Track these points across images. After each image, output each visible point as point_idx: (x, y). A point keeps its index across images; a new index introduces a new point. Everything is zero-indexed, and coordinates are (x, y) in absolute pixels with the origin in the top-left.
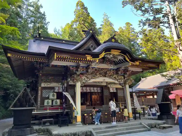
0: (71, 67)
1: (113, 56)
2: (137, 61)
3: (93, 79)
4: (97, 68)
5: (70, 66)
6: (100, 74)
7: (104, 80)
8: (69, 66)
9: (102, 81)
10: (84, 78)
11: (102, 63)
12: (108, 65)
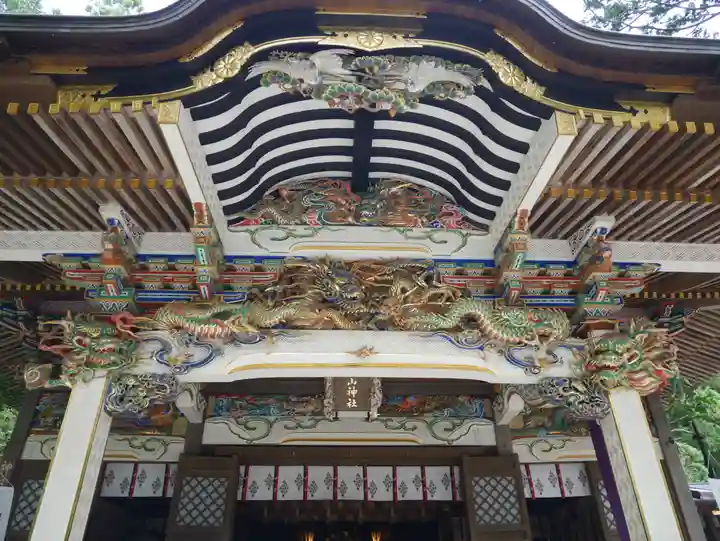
7: (361, 352)
9: (344, 360)
10: (157, 346)
11: (350, 225)
12: (409, 233)
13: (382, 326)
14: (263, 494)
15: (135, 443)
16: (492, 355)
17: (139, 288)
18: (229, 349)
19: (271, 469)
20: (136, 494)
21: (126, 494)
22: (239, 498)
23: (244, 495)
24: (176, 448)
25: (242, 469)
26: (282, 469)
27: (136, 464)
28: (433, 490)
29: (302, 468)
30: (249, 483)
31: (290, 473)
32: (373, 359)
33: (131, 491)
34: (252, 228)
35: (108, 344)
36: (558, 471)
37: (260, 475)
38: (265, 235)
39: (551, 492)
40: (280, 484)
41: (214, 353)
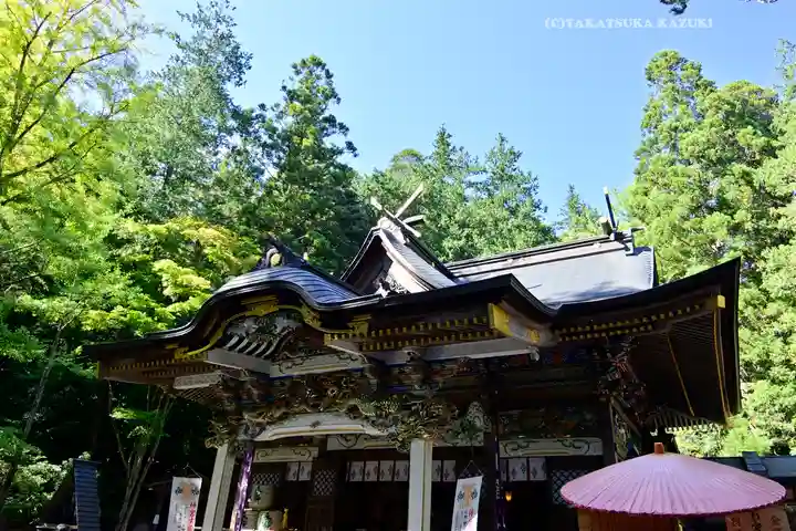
9: (309, 428)
10: (244, 428)
11: (319, 354)
12: (342, 357)
14: (358, 478)
16: (364, 423)
17: (240, 399)
18: (268, 427)
19: (362, 464)
22: (346, 480)
23: (349, 479)
24: (315, 452)
25: (348, 464)
26: (367, 463)
27: (299, 462)
28: (447, 475)
30: (352, 472)
31: (371, 466)
32: (320, 427)
33: (298, 478)
34: (281, 362)
35: (225, 431)
36: (528, 462)
37: (356, 466)
38: (284, 366)
39: (521, 477)
41: (263, 429)
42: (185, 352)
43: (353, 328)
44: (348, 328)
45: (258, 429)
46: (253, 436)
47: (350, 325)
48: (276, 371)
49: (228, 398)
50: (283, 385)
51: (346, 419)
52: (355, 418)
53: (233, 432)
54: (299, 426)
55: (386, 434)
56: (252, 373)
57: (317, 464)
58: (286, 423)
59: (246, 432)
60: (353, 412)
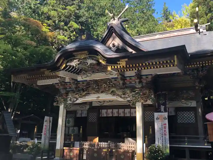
0: (56, 85)
1: (79, 61)
2: (119, 61)
3: (81, 98)
4: (90, 81)
5: (56, 83)
6: (93, 89)
7: (99, 97)
8: (54, 84)
9: (96, 99)
10: (70, 98)
11: (97, 72)
12: (107, 73)
13: (102, 92)
14: (105, 115)
15: (81, 106)
16: (118, 97)
17: (66, 88)
18: (79, 98)
19: (106, 110)
20: (83, 116)
21: (81, 116)
22: (100, 116)
23: (101, 116)
25: (101, 110)
26: (108, 110)
27: (82, 110)
29: (112, 110)
30: (102, 113)
31: (110, 111)
33: (81, 115)
34: (82, 75)
35: (62, 100)
37: (104, 111)
38: (84, 77)
40: (108, 113)
41: (77, 99)
42: (49, 72)
43: (120, 64)
44: (117, 64)
45: (75, 99)
46: (74, 101)
47: (118, 63)
48: (79, 78)
49: (62, 88)
50: (83, 83)
51: (110, 96)
52: (114, 95)
53: (65, 100)
54: (92, 98)
55: (126, 100)
56: (72, 79)
57: (89, 111)
58: (87, 97)
59: (70, 100)
60: (113, 93)
